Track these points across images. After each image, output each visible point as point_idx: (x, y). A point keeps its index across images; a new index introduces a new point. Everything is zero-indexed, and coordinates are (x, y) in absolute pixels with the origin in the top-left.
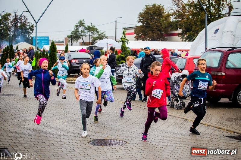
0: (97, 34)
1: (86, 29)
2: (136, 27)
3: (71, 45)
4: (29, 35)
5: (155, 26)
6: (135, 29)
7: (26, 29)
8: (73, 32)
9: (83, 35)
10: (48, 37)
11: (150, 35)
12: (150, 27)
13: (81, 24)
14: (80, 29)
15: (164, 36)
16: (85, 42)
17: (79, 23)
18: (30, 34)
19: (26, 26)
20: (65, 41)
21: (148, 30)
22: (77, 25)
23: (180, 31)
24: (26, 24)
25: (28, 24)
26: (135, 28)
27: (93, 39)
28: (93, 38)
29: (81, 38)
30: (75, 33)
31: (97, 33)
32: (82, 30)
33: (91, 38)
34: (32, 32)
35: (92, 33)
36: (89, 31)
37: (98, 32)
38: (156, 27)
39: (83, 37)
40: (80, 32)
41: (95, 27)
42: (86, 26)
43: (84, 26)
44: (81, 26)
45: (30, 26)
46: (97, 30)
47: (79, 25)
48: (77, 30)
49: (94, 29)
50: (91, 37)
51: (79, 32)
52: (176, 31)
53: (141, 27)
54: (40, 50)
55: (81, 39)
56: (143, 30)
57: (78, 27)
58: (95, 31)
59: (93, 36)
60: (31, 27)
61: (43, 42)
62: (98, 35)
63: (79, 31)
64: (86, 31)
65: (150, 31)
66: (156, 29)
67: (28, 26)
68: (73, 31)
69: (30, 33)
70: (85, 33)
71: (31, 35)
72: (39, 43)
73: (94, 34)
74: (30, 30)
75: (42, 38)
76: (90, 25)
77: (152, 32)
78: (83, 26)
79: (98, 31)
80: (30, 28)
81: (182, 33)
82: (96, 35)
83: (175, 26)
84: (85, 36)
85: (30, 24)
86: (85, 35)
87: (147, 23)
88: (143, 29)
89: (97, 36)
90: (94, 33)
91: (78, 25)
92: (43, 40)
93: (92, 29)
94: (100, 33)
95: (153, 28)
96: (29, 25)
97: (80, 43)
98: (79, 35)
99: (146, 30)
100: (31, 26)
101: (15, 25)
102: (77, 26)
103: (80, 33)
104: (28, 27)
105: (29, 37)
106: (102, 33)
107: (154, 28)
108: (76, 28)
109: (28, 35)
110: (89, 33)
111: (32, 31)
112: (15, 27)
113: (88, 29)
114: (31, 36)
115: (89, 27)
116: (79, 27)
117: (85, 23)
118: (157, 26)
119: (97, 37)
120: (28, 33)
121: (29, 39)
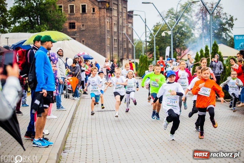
4: (226, 33)
7: (221, 24)
18: (227, 32)
19: (221, 20)
24: (220, 17)
25: (224, 16)
45: (227, 19)
69: (228, 30)
71: (230, 34)
74: (227, 25)
80: (227, 23)
85: (227, 15)
96: (226, 17)
100: (229, 19)
101: (203, 19)
104: (224, 21)
105: (227, 36)
109: (224, 34)
111: (232, 27)
112: (203, 22)
120: (225, 30)
121: (226, 40)
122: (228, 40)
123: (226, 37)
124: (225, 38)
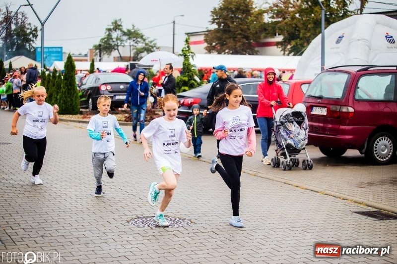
0: (143, 43)
1: (125, 34)
2: (207, 31)
3: (100, 60)
4: (30, 44)
5: (237, 31)
6: (205, 34)
7: (25, 35)
8: (104, 39)
9: (119, 44)
10: (61, 48)
11: (230, 44)
12: (229, 31)
13: (117, 26)
14: (115, 35)
15: (253, 47)
16: (122, 55)
17: (113, 25)
18: (31, 42)
19: (25, 30)
20: (89, 55)
21: (227, 36)
22: (109, 27)
23: (279, 38)
24: (25, 27)
26: (207, 33)
27: (135, 50)
28: (137, 49)
29: (115, 49)
30: (106, 41)
31: (142, 41)
32: (117, 37)
33: (133, 49)
34: (34, 39)
35: (134, 41)
36: (130, 38)
37: (144, 40)
38: (240, 32)
39: (120, 48)
40: (114, 40)
41: (138, 32)
42: (125, 30)
43: (121, 30)
44: (115, 30)
45: (31, 29)
46: (142, 37)
47: (113, 29)
48: (109, 37)
49: (137, 34)
50: (132, 47)
51: (112, 39)
52: (274, 38)
53: (216, 31)
54: (49, 69)
55: (117, 51)
56: (218, 37)
57: (111, 32)
58: (138, 38)
59: (135, 46)
60: (34, 31)
61: (52, 56)
62: (144, 45)
63: (113, 37)
64: (125, 38)
65: (230, 38)
66: (240, 34)
67: (28, 29)
68: (103, 37)
70: (122, 41)
71: (33, 45)
72: (46, 57)
73: (137, 43)
74: (31, 36)
75: (50, 50)
76: (130, 28)
77: (234, 40)
78: (119, 29)
79: (144, 37)
80: (31, 33)
81: (284, 42)
82: (141, 45)
83: (271, 30)
84: (123, 46)
85: (32, 25)
86: (122, 44)
87: (226, 24)
88: (218, 35)
89: (142, 47)
90: (138, 41)
91: (112, 27)
92: (53, 52)
93: (134, 35)
94: (147, 41)
95: (235, 34)
96: (30, 27)
97: (114, 57)
98: (113, 44)
99: (224, 37)
100: (33, 29)
101: (7, 29)
102: (109, 30)
103: (114, 42)
104: (28, 31)
105: (31, 47)
106: (151, 42)
107: (237, 33)
108: (107, 33)
109: (28, 44)
110: (129, 41)
111: (36, 38)
112: (7, 31)
113: (128, 35)
114: (33, 47)
115: (129, 31)
116: (114, 31)
117: (122, 25)
118: (242, 30)
119: (142, 49)
120: (29, 40)
121: (30, 51)
122: (31, 51)
123: (29, 47)
124: (29, 49)
